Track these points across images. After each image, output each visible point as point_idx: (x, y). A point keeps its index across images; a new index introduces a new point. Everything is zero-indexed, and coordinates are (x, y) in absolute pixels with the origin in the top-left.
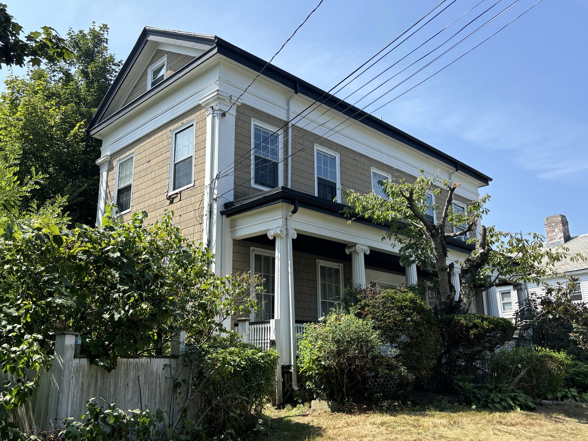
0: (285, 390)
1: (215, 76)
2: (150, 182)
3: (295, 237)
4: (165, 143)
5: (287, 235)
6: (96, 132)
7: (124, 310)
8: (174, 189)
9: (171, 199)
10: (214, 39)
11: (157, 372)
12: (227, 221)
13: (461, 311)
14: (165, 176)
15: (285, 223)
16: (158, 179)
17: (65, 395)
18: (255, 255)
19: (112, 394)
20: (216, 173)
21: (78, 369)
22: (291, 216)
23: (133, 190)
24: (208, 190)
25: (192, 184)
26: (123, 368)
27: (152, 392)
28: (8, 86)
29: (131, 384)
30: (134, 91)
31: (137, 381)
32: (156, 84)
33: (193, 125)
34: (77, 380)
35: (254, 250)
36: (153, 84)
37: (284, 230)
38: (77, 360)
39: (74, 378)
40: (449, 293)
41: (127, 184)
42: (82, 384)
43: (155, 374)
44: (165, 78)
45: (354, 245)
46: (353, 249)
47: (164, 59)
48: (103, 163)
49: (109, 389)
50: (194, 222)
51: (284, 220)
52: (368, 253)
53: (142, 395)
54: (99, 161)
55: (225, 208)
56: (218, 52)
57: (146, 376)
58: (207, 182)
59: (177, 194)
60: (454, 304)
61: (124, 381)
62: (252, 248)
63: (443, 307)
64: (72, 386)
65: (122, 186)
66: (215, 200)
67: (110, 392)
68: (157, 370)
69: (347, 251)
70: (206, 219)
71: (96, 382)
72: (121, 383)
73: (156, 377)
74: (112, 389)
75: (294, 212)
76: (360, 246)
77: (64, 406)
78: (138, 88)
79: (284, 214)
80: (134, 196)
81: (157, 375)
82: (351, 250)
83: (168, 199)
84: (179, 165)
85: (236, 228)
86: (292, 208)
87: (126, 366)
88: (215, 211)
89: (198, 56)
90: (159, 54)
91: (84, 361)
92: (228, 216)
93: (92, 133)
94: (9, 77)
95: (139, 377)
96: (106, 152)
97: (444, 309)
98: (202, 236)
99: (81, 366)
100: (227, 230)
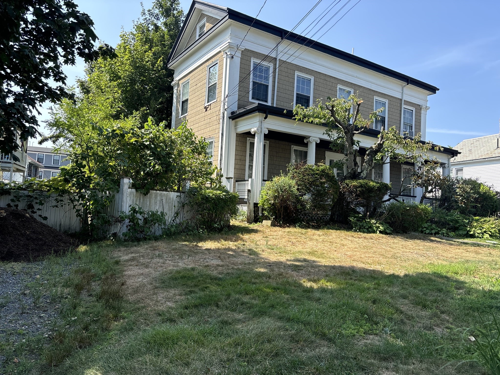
0: (255, 216)
1: (229, 32)
2: (197, 98)
3: (267, 132)
4: (204, 73)
5: (261, 132)
6: (171, 65)
7: (149, 168)
8: (208, 102)
9: (206, 108)
10: (226, 10)
11: (173, 199)
12: (233, 122)
13: (360, 178)
14: (204, 94)
15: (261, 125)
16: (200, 96)
17: (125, 203)
18: (250, 142)
19: (148, 205)
20: (227, 93)
21: (131, 193)
22: (264, 121)
23: (189, 102)
24: (222, 104)
25: (216, 100)
26: (154, 195)
27: (170, 207)
28: (122, 38)
29: (158, 202)
30: (190, 40)
31: (161, 201)
32: (201, 36)
33: (217, 63)
34: (130, 198)
35: (249, 139)
36: (199, 35)
37: (260, 129)
38: (130, 189)
39: (129, 197)
40: (354, 167)
41: (186, 98)
42: (133, 200)
43: (172, 199)
44: (205, 32)
45: (309, 137)
46: (308, 140)
47: (205, 19)
48: (175, 84)
49: (147, 203)
50: (216, 123)
51: (260, 123)
52: (318, 142)
53: (164, 208)
54: (173, 83)
55: (232, 115)
56: (229, 18)
57: (166, 199)
58: (222, 99)
59: (209, 105)
60: (357, 173)
61: (155, 201)
62: (248, 139)
63: (349, 175)
64: (128, 200)
65: (184, 99)
66: (225, 110)
67: (147, 205)
68: (173, 197)
69: (305, 141)
70: (221, 121)
71: (140, 199)
72: (153, 201)
73: (173, 201)
74: (148, 203)
75: (266, 118)
76: (312, 138)
77: (125, 208)
78: (192, 38)
79: (260, 119)
80: (190, 105)
81: (173, 200)
82: (307, 140)
83: (205, 108)
84: (210, 88)
85: (237, 127)
86: (265, 115)
87: (155, 194)
88: (226, 116)
89: (221, 19)
90: (202, 16)
91: (134, 190)
92: (233, 119)
93: (168, 66)
94: (122, 33)
95: (162, 200)
96: (177, 78)
97: (350, 176)
98: (219, 131)
99: (132, 192)
100: (233, 128)
